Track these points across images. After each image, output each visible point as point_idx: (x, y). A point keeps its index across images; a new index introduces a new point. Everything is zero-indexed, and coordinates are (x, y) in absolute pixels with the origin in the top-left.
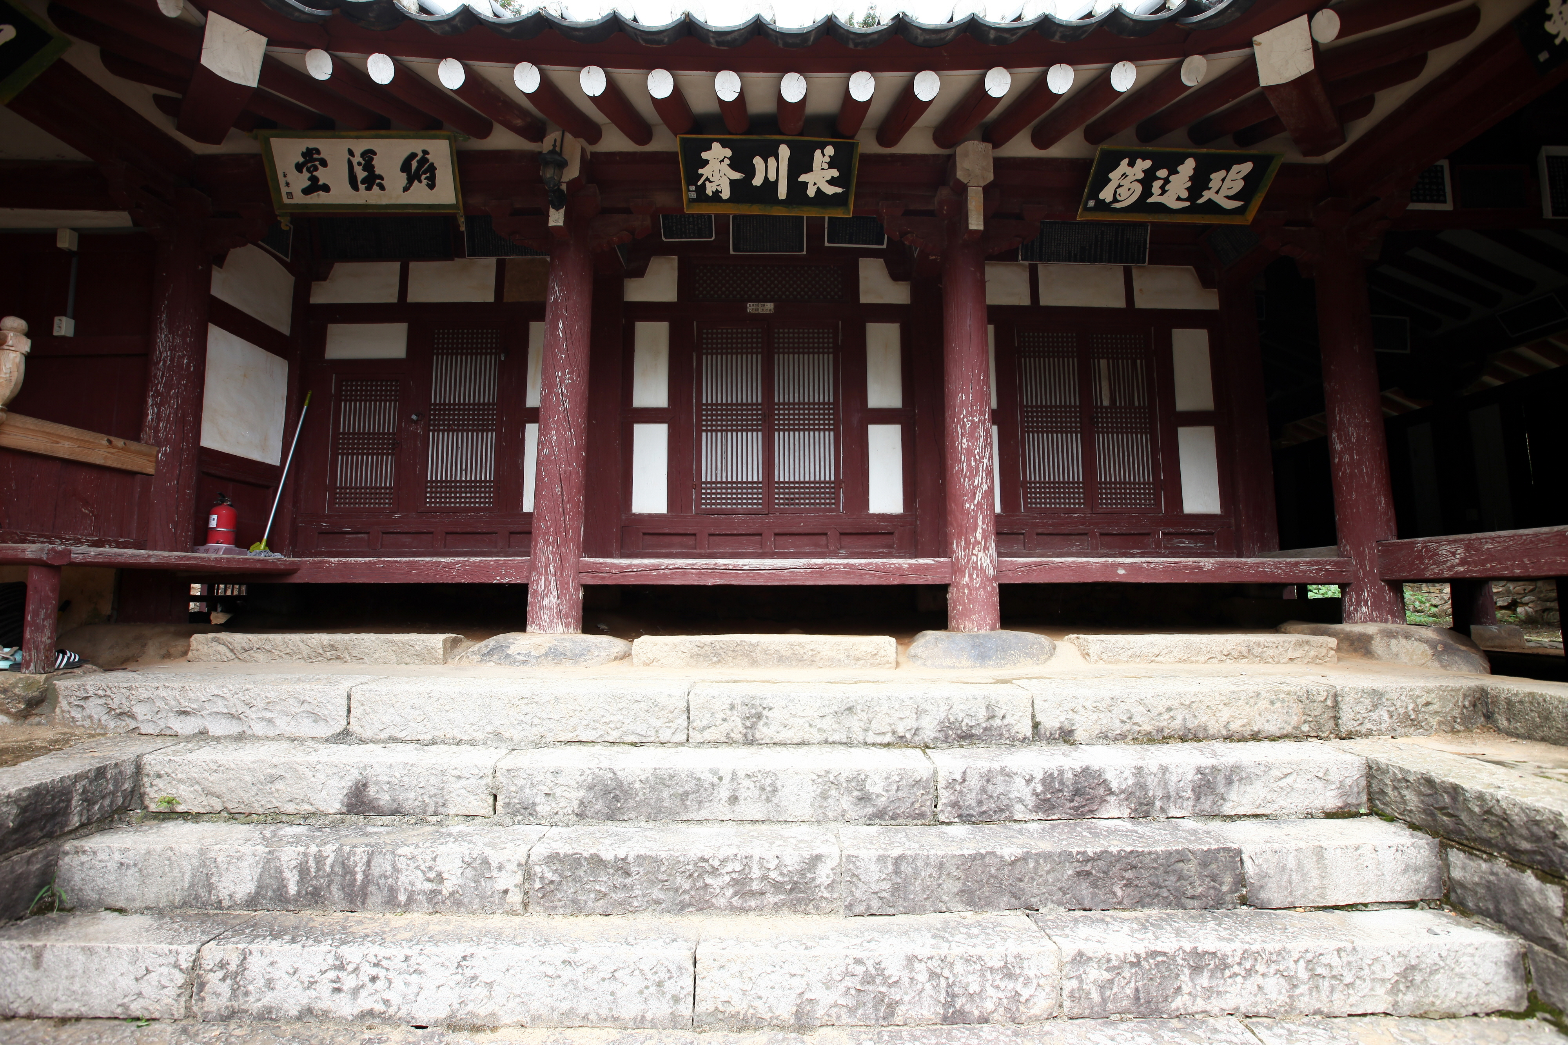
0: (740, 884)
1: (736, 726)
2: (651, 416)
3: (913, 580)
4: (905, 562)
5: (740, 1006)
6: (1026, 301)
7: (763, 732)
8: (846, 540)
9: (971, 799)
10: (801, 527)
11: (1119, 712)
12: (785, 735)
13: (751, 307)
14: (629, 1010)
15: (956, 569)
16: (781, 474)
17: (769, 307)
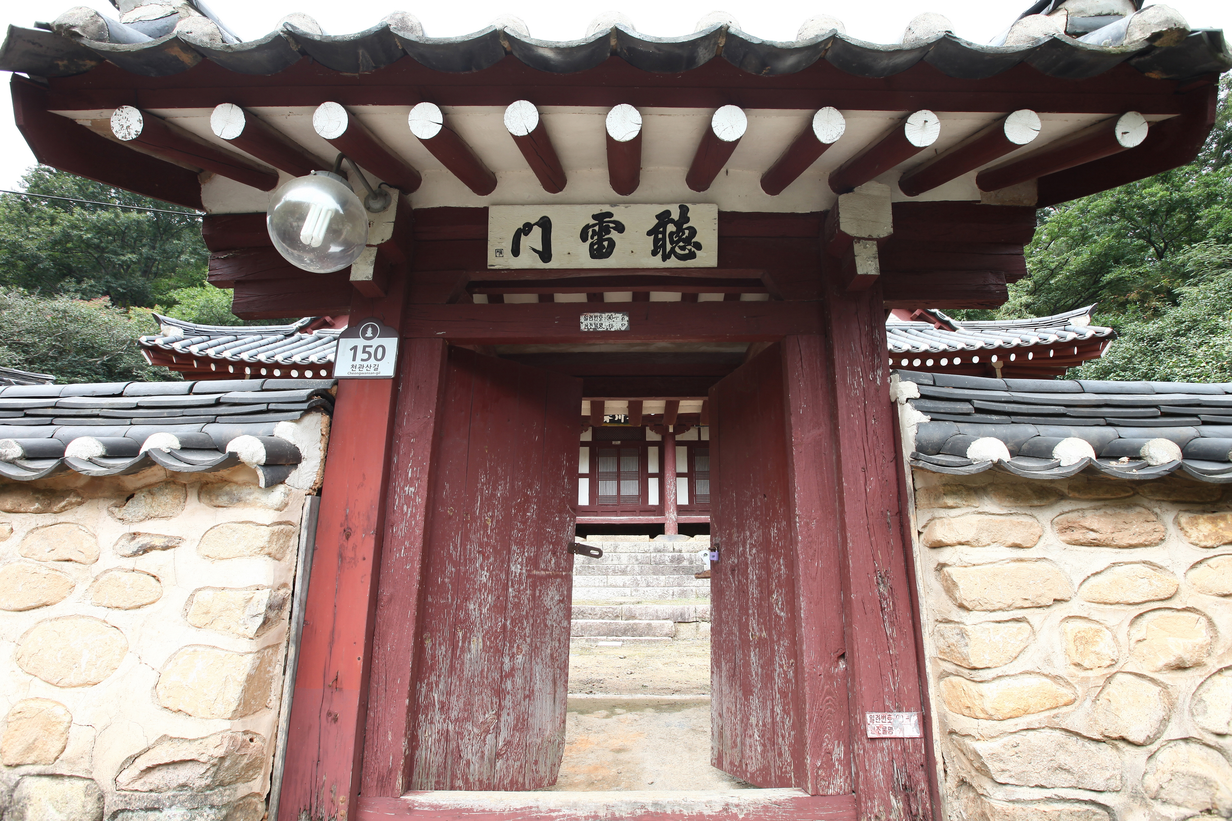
0: (614, 571)
1: (612, 549)
2: (584, 476)
3: (655, 522)
4: (653, 518)
5: (614, 584)
6: (697, 439)
7: (618, 550)
8: (642, 513)
9: (657, 560)
10: (628, 509)
11: (691, 546)
12: (622, 551)
13: (614, 443)
14: (597, 585)
15: (666, 519)
16: (623, 493)
17: (619, 442)
